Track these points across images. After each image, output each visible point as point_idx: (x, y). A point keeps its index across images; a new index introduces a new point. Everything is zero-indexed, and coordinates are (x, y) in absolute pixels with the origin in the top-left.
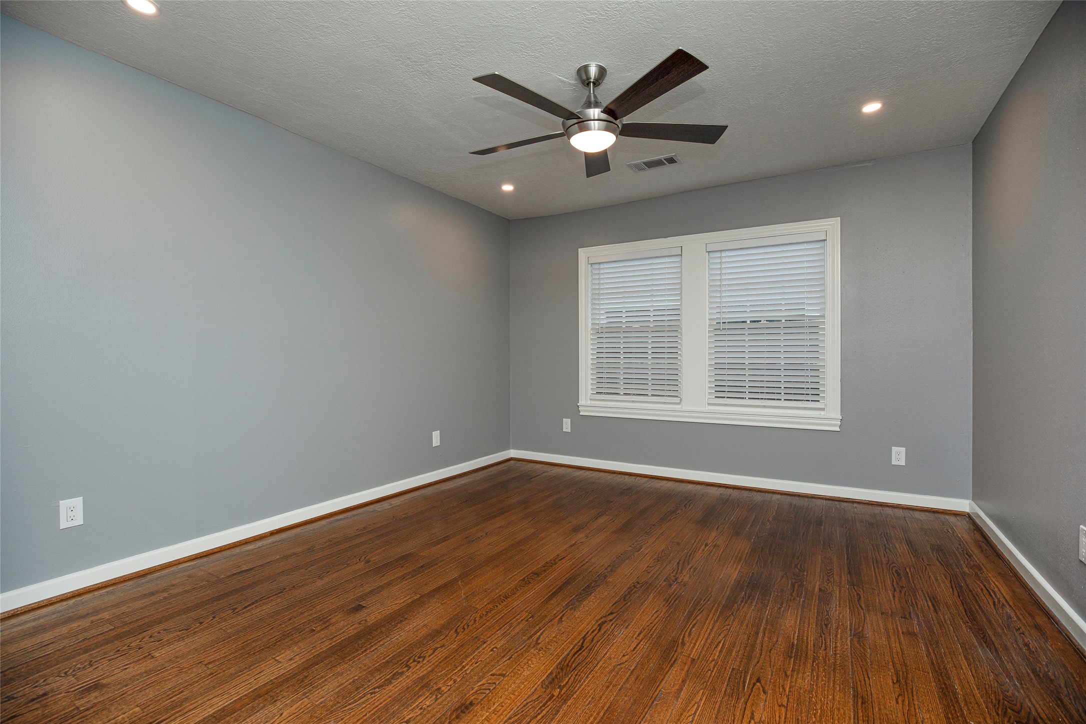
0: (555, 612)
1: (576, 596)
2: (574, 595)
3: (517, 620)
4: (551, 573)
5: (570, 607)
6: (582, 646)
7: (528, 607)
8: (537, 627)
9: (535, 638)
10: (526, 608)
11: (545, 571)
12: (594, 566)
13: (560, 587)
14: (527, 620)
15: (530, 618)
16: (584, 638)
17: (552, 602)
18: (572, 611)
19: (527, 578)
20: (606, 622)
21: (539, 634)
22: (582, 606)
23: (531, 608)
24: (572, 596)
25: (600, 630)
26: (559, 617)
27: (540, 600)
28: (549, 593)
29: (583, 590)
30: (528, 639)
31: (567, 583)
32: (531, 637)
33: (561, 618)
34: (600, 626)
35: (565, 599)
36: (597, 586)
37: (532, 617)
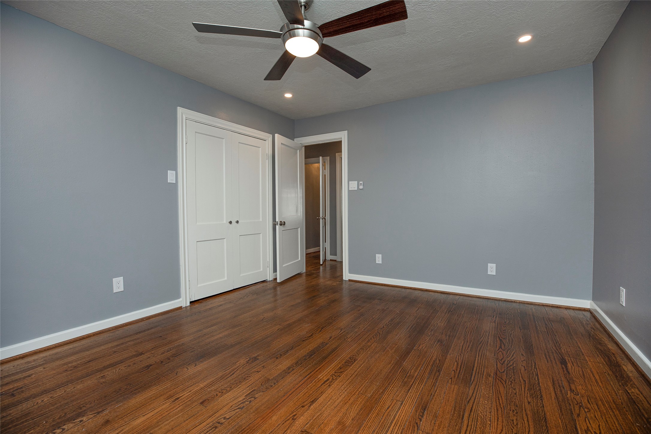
0: (333, 341)
1: (320, 350)
2: (322, 350)
3: (352, 338)
4: (336, 366)
5: (325, 344)
6: (322, 329)
7: (348, 344)
8: (342, 335)
9: (342, 331)
10: (349, 343)
11: (340, 368)
12: (302, 372)
13: (330, 355)
14: (347, 338)
15: (346, 339)
16: (321, 331)
17: (335, 346)
18: (324, 342)
19: (352, 361)
20: (308, 337)
21: (341, 333)
22: (318, 345)
23: (346, 343)
24: (323, 350)
25: (313, 334)
26: (331, 339)
27: (342, 347)
28: (337, 351)
29: (315, 353)
30: (345, 331)
31: (325, 358)
32: (344, 332)
33: (330, 339)
34: (312, 335)
35: (327, 348)
36: (305, 356)
37: (345, 339)
